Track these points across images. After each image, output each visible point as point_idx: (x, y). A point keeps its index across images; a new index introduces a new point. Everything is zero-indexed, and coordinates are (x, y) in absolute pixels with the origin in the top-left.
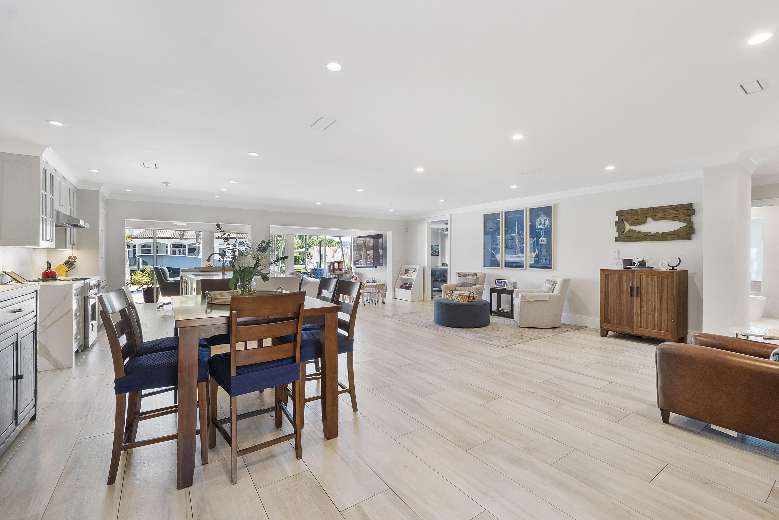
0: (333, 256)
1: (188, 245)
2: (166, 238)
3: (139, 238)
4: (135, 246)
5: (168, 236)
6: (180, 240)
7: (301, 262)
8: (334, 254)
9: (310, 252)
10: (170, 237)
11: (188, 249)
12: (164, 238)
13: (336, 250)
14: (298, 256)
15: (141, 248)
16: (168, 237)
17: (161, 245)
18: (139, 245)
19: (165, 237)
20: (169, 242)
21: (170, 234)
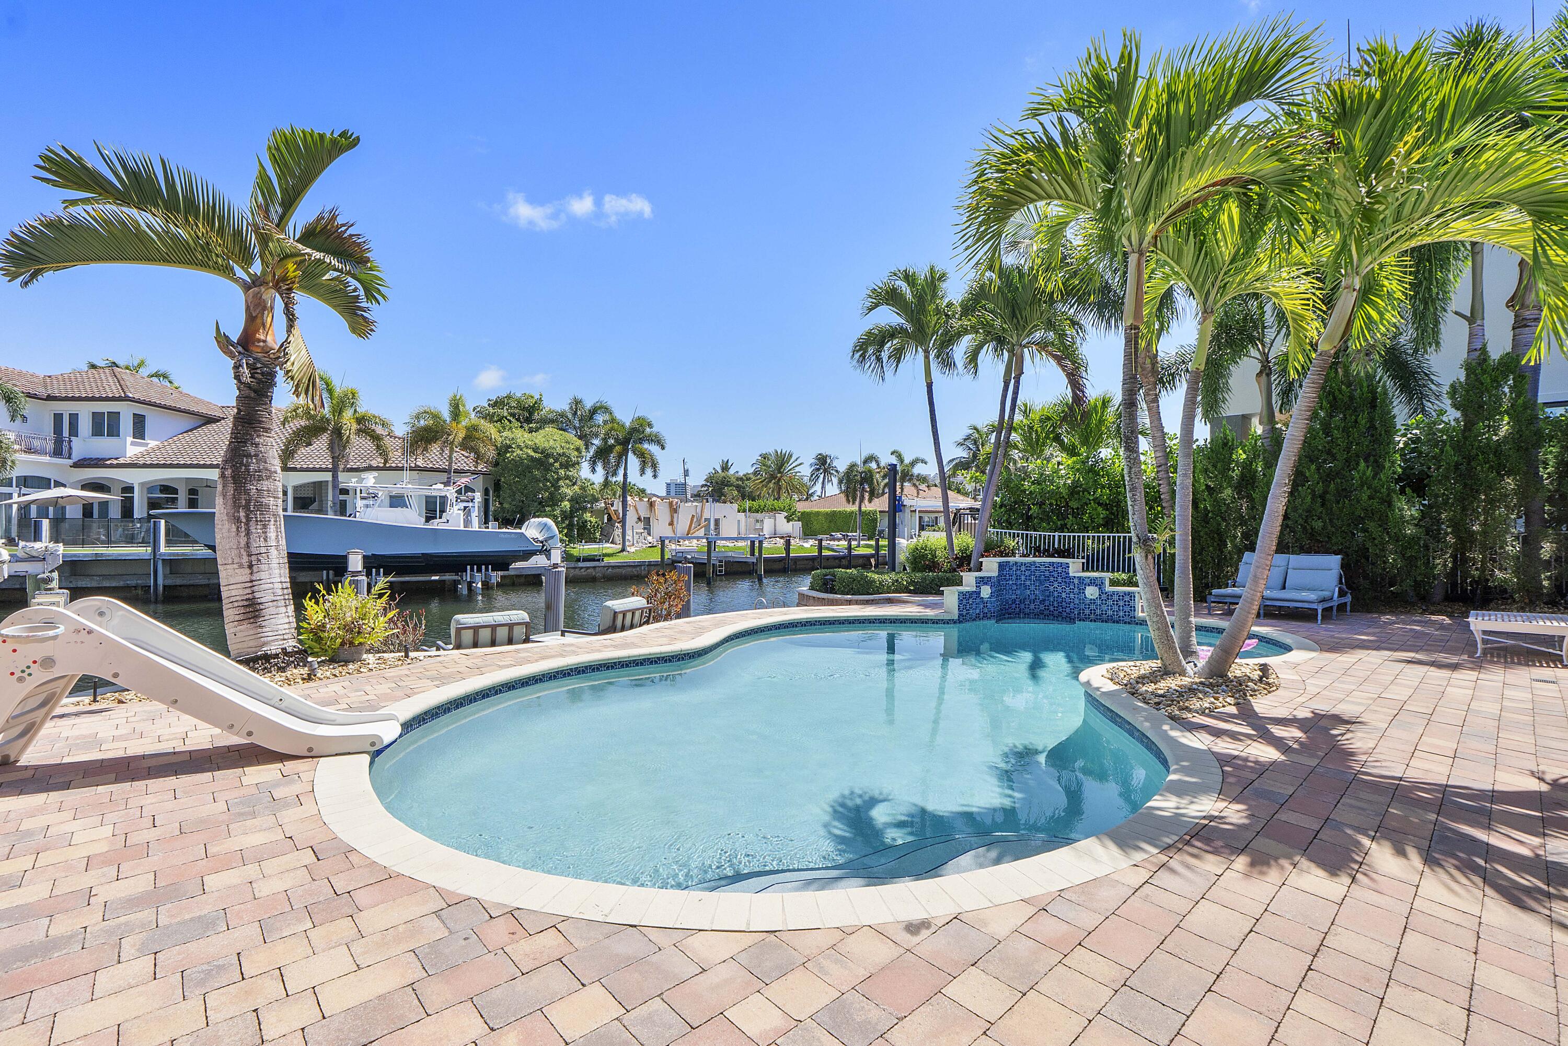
0: (668, 520)
3: (145, 466)
4: (129, 489)
7: (598, 535)
8: (672, 517)
9: (617, 510)
11: (294, 498)
13: (678, 507)
14: (591, 522)
15: (145, 496)
17: (210, 487)
18: (142, 484)
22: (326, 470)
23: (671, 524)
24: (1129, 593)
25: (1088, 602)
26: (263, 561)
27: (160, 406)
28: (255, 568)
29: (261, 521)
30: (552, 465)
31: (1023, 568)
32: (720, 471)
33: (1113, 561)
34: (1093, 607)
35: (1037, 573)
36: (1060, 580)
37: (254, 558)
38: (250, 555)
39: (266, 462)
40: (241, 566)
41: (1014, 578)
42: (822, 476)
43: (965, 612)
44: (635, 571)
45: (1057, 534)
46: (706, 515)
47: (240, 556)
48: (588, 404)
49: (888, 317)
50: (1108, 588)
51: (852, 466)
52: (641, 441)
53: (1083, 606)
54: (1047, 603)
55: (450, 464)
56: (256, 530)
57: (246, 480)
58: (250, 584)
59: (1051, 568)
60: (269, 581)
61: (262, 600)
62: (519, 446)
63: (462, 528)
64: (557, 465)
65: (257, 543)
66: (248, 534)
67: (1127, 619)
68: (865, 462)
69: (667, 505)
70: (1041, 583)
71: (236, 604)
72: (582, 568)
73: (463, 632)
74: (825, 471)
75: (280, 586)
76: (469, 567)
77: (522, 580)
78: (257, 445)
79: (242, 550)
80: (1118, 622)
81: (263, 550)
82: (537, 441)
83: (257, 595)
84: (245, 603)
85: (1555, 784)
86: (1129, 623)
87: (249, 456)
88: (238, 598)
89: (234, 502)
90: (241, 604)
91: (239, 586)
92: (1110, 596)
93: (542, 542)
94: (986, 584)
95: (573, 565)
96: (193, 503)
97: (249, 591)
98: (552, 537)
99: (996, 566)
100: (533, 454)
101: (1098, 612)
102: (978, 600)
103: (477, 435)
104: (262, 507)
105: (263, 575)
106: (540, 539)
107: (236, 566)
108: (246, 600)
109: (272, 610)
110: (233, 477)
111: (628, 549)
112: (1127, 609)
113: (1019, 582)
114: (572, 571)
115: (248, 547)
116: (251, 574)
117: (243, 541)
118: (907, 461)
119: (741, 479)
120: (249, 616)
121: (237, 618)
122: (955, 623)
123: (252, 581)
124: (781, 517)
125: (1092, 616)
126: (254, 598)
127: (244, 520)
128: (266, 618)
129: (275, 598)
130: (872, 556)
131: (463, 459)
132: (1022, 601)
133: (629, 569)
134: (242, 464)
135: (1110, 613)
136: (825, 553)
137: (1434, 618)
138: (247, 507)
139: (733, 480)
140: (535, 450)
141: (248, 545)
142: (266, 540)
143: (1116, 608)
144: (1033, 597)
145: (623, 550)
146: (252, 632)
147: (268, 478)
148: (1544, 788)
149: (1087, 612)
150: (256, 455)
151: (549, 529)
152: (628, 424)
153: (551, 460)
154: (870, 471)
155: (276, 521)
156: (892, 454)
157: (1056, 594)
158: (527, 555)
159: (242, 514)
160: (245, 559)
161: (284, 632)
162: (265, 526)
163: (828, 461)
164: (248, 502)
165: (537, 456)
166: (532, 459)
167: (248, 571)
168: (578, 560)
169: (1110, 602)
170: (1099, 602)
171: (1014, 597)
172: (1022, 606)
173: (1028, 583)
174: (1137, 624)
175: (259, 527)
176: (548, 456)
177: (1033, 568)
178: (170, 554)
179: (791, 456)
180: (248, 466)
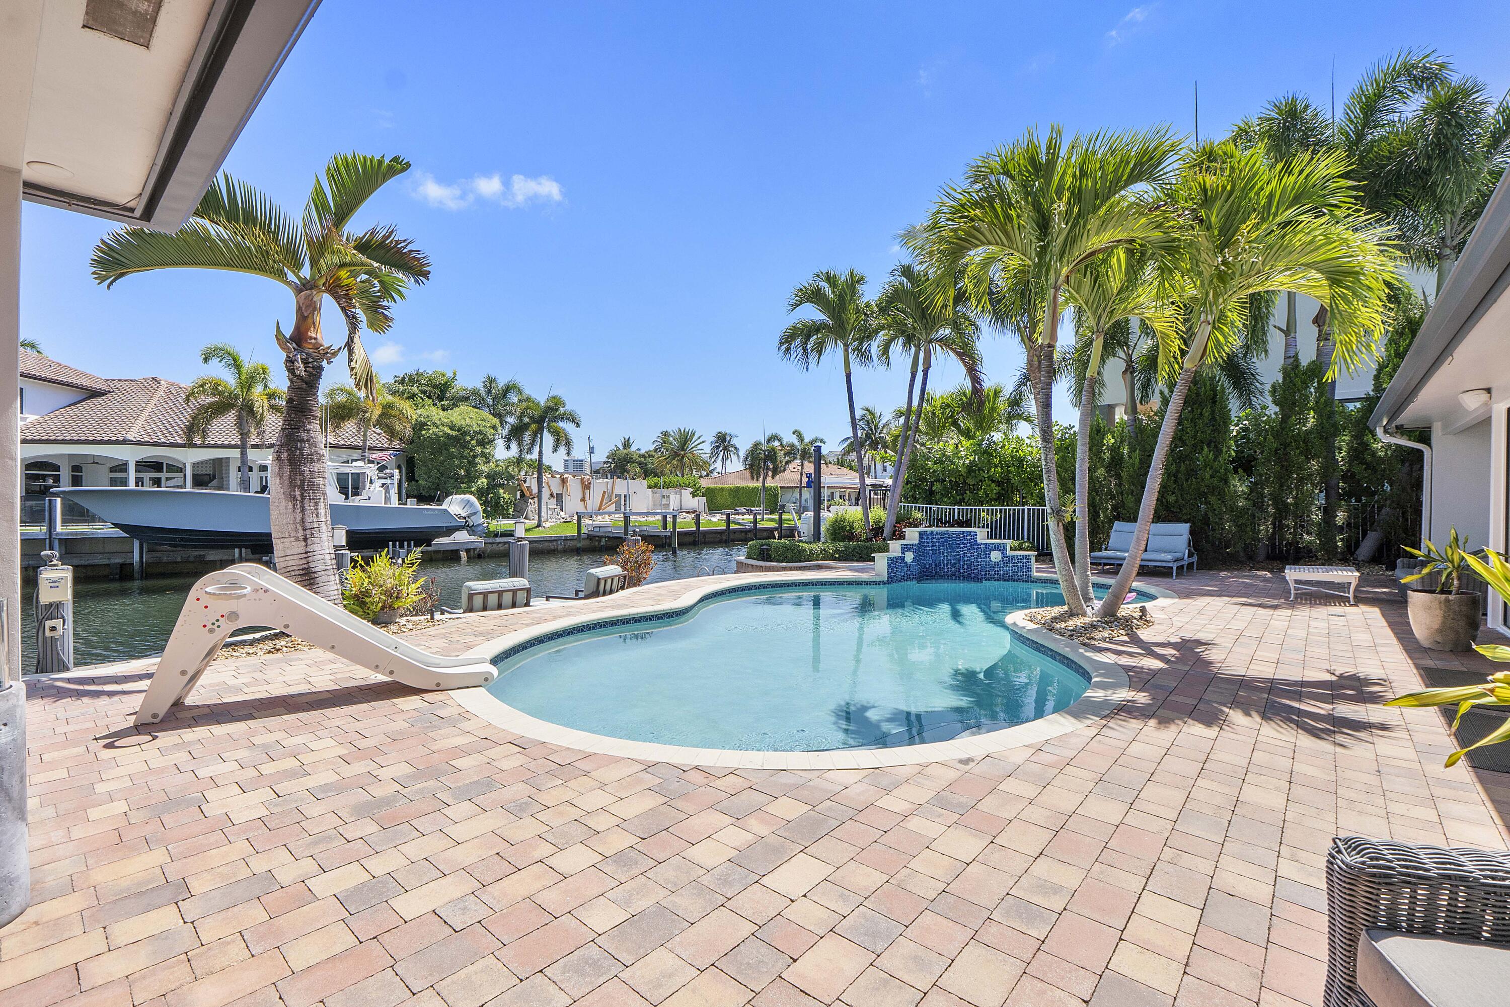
0: (580, 496)
1: (195, 465)
2: (125, 442)
5: (130, 437)
7: (511, 511)
8: (584, 493)
9: (530, 487)
10: (138, 439)
11: (194, 475)
12: (117, 442)
13: (590, 483)
14: (503, 497)
16: (130, 440)
17: (97, 463)
19: (121, 439)
20: (135, 456)
21: (135, 429)
23: (583, 500)
24: (1026, 556)
25: (993, 564)
26: (316, 535)
27: (40, 379)
28: (309, 541)
29: (313, 499)
30: (469, 442)
31: (938, 537)
32: (621, 447)
33: (1005, 531)
34: (997, 568)
35: (950, 541)
36: (969, 546)
37: (308, 532)
38: (305, 530)
39: (316, 447)
40: (297, 539)
41: (930, 545)
42: (722, 453)
43: (892, 575)
44: (551, 546)
45: (956, 507)
46: (616, 492)
47: (296, 530)
48: (502, 382)
49: (812, 313)
50: (1009, 553)
51: (757, 445)
52: (555, 419)
53: (988, 568)
54: (958, 566)
55: (365, 441)
56: (309, 507)
57: (300, 462)
58: (305, 556)
59: (962, 536)
60: (321, 553)
61: (316, 570)
62: (434, 424)
63: (383, 505)
64: (474, 442)
65: (311, 519)
66: (303, 510)
67: (1025, 578)
68: (769, 441)
69: (579, 481)
70: (953, 549)
71: (293, 573)
72: (500, 543)
73: (475, 597)
74: (725, 449)
75: (329, 557)
76: (391, 543)
77: (440, 556)
79: (298, 525)
80: (1017, 581)
81: (316, 525)
82: (453, 419)
83: (312, 565)
84: (302, 572)
85: (1341, 676)
86: (1026, 581)
87: (302, 441)
88: (295, 568)
89: (291, 482)
90: (297, 573)
91: (296, 557)
92: (1011, 559)
93: (465, 518)
94: (909, 550)
95: (490, 541)
97: (304, 561)
98: (475, 513)
99: (917, 535)
100: (449, 431)
101: (1001, 573)
102: (903, 564)
103: (393, 412)
104: (313, 487)
105: (316, 547)
106: (463, 515)
107: (292, 539)
108: (303, 569)
109: (324, 578)
110: (289, 460)
111: (544, 524)
112: (1025, 569)
113: (935, 548)
114: (490, 546)
115: (303, 522)
116: (306, 546)
117: (299, 516)
118: (807, 440)
119: (643, 456)
122: (885, 584)
123: (306, 553)
124: (687, 493)
125: (996, 576)
126: (309, 568)
127: (299, 498)
128: (320, 585)
129: (326, 568)
130: (776, 529)
131: (376, 436)
132: (937, 565)
133: (546, 544)
134: (296, 448)
135: (1011, 573)
136: (732, 526)
137: (1259, 573)
138: (301, 487)
139: (635, 457)
140: (452, 428)
141: (303, 521)
142: (317, 516)
143: (1015, 569)
144: (946, 561)
145: (539, 526)
147: (319, 460)
148: (1334, 678)
149: (992, 573)
150: (308, 441)
151: (472, 505)
152: (542, 403)
153: (468, 438)
154: (773, 449)
155: (324, 499)
156: (794, 433)
157: (965, 558)
158: (449, 531)
159: (298, 493)
160: (301, 533)
161: (334, 597)
162: (316, 504)
163: (728, 439)
164: (303, 481)
165: (454, 433)
166: (448, 436)
167: (303, 544)
168: (496, 535)
169: (1011, 564)
170: (1001, 564)
171: (930, 561)
172: (937, 569)
173: (942, 549)
174: (1033, 582)
175: (312, 504)
176: (465, 433)
177: (946, 536)
178: (68, 534)
179: (693, 434)
180: (301, 449)
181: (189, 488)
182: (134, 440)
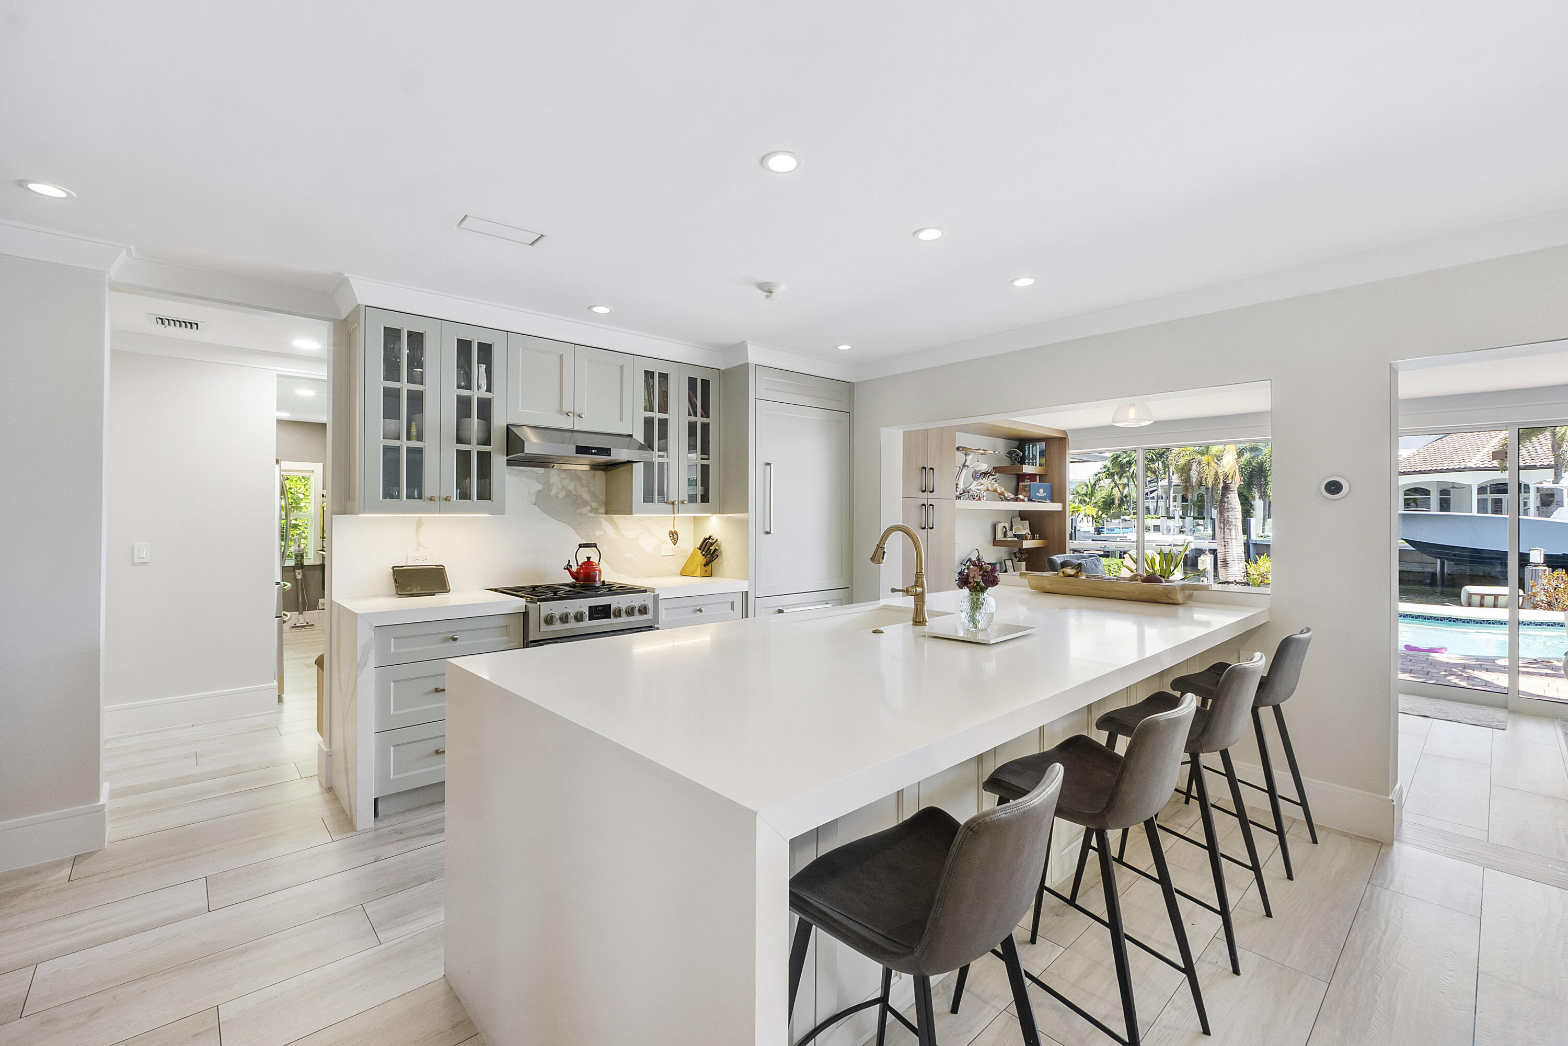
2: (1465, 469)
5: (1472, 464)
6: (1500, 472)
10: (1478, 465)
12: (1459, 470)
16: (1471, 468)
17: (1457, 488)
19: (1464, 467)
20: (1473, 480)
21: (1479, 457)
22: (1549, 467)
26: (1229, 544)
29: (1229, 528)
37: (1226, 543)
39: (1231, 505)
40: (1222, 546)
56: (1227, 531)
57: (1223, 512)
60: (1231, 552)
61: (1227, 560)
65: (1228, 537)
66: (1224, 533)
75: (1237, 555)
78: (1228, 498)
81: (1229, 540)
83: (1227, 557)
84: (1223, 560)
87: (1225, 502)
88: (1221, 558)
89: (1220, 521)
91: (1221, 553)
96: (1445, 505)
97: (1224, 556)
104: (1229, 523)
105: (1229, 550)
108: (1223, 559)
109: (1232, 564)
117: (1222, 536)
120: (1224, 565)
121: (1221, 566)
123: (1225, 552)
129: (1233, 559)
138: (1224, 522)
142: (1231, 536)
146: (1224, 572)
147: (1232, 511)
150: (1227, 502)
159: (1222, 525)
162: (1230, 530)
164: (1224, 520)
167: (1224, 548)
180: (1224, 506)
181: (1475, 512)
182: (1475, 466)
